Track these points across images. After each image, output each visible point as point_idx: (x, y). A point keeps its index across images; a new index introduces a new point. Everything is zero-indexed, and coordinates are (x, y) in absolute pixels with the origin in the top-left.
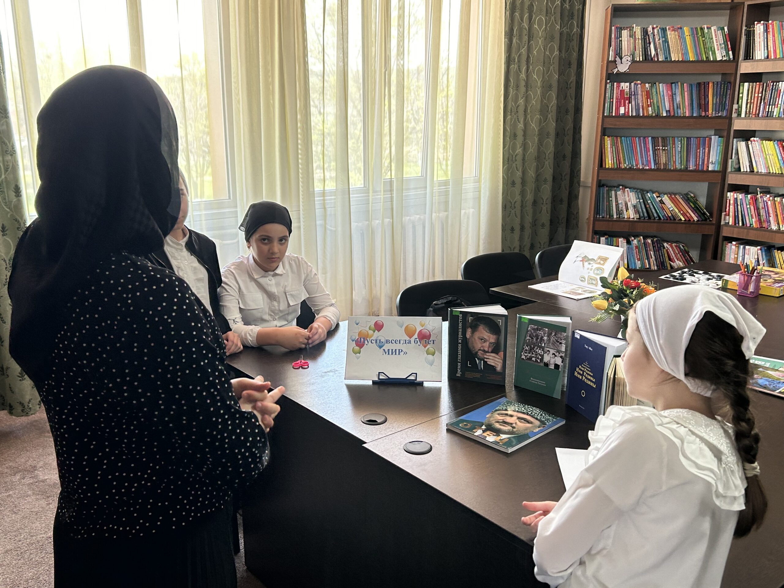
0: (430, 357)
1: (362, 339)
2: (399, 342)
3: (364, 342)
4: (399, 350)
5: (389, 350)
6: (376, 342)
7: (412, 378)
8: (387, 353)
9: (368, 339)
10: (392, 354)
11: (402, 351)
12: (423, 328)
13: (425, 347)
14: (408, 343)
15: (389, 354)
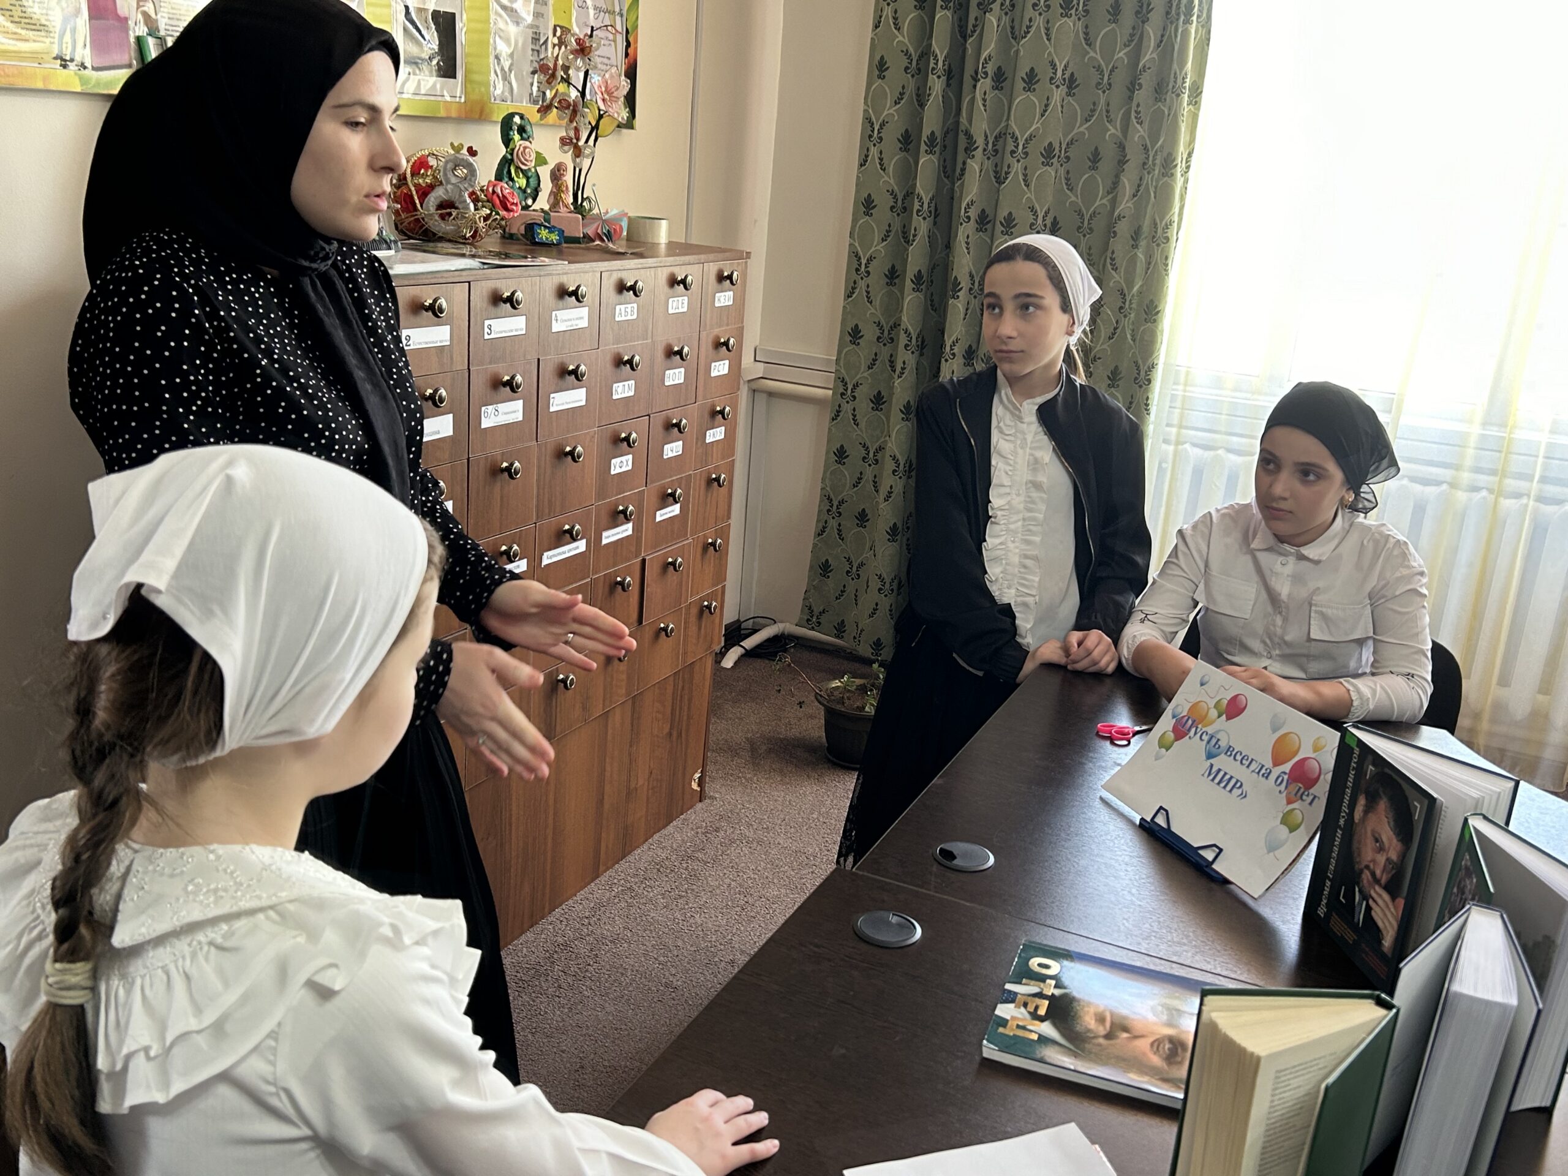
0: (1284, 830)
1: (1190, 722)
2: (1247, 763)
3: (1189, 730)
4: (1237, 781)
5: (1219, 770)
6: (1208, 742)
7: (1209, 855)
8: (1211, 777)
9: (1200, 726)
10: (1219, 784)
11: (1241, 786)
12: (1313, 756)
13: (1289, 802)
14: (1263, 775)
15: (1213, 780)
